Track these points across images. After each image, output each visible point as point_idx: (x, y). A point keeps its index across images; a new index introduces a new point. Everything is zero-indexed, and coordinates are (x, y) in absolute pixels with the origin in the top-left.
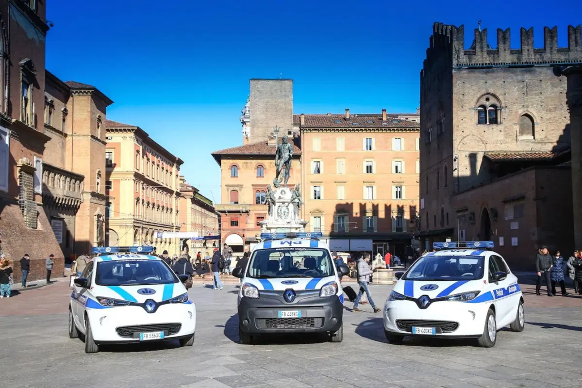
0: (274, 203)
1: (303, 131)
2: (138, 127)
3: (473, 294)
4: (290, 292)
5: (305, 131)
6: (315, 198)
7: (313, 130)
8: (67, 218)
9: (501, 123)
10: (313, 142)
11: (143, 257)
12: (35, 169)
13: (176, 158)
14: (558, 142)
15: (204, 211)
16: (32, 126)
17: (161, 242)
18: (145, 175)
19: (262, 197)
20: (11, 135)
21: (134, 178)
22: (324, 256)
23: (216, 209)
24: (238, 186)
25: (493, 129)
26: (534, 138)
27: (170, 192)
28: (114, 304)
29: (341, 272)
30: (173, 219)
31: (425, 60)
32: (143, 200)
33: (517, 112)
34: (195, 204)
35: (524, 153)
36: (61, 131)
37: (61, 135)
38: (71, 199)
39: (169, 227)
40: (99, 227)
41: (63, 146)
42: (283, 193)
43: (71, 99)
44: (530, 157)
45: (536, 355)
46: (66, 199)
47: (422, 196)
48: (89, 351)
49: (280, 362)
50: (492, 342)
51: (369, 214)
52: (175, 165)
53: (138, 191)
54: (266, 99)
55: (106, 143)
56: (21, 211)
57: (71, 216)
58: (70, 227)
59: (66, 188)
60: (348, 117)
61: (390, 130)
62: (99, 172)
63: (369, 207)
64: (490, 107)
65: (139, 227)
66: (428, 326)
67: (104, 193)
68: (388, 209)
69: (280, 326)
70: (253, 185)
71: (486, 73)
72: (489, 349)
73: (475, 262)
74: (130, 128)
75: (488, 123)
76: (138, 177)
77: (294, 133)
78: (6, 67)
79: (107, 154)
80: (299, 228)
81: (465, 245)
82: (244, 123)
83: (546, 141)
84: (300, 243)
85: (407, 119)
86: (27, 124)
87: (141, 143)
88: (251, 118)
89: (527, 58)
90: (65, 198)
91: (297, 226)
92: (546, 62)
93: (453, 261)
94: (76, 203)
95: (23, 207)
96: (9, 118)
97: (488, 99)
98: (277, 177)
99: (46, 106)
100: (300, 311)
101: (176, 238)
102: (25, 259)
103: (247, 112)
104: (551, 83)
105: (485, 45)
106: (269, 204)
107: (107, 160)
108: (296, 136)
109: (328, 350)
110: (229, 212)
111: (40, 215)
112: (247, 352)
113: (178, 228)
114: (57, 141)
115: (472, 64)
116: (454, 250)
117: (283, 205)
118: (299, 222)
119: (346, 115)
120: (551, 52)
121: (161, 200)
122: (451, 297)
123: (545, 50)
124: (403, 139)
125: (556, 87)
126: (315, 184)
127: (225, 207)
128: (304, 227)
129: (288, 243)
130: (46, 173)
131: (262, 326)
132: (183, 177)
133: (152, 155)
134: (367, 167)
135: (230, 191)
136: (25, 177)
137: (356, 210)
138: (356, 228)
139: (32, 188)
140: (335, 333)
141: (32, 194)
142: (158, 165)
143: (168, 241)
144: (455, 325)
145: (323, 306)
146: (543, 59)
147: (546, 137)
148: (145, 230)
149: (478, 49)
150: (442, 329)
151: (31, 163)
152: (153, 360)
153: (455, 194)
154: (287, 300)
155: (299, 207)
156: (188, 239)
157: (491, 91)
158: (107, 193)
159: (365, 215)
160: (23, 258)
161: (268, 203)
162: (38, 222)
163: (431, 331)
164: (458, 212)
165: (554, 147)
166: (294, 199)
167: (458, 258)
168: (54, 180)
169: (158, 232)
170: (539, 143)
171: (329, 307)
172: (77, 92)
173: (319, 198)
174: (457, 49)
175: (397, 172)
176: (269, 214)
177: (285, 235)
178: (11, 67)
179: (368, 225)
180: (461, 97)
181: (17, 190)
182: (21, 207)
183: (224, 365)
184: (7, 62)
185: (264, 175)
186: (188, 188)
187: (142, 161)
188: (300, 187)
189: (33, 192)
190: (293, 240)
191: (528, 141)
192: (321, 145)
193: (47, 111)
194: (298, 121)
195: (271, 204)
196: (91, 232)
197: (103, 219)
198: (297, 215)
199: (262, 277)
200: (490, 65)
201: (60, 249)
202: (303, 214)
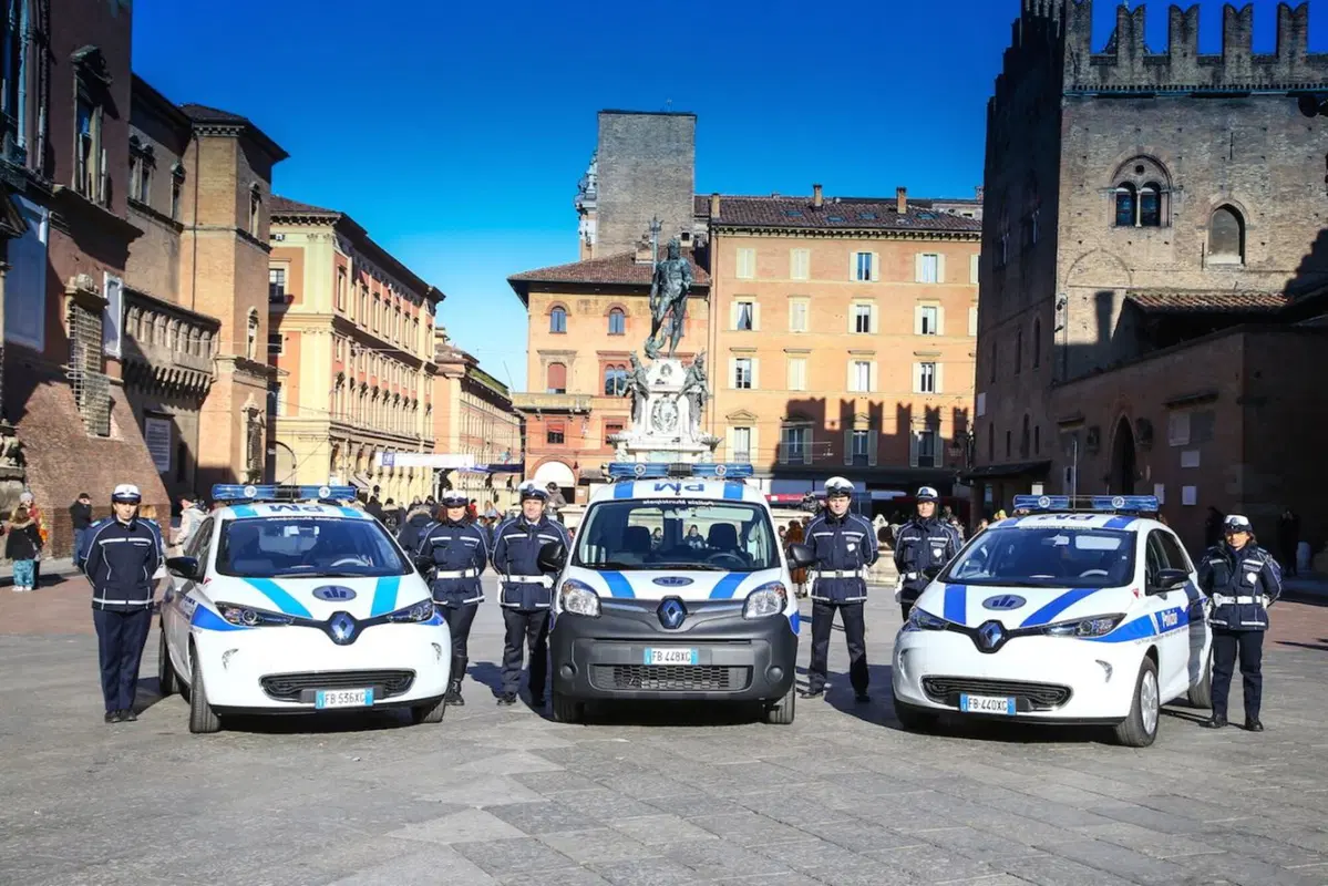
0: (644, 394)
1: (717, 232)
2: (343, 214)
3: (1109, 621)
4: (673, 604)
5: (721, 234)
6: (739, 385)
7: (738, 230)
8: (180, 415)
9: (1168, 225)
10: (739, 259)
11: (330, 512)
12: (106, 302)
13: (427, 286)
14: (1298, 271)
15: (489, 407)
16: (100, 203)
17: (391, 475)
18: (357, 322)
19: (619, 379)
20: (52, 223)
21: (333, 330)
22: (756, 520)
23: (516, 403)
24: (565, 353)
25: (1149, 237)
26: (1243, 261)
27: (412, 362)
28: (257, 620)
29: (795, 559)
30: (417, 424)
31: (1000, 75)
32: (352, 380)
33: (1205, 200)
34: (469, 391)
35: (1218, 294)
36: (170, 216)
37: (169, 228)
38: (190, 371)
39: (410, 442)
40: (253, 438)
41: (175, 252)
42: (666, 371)
43: (192, 145)
44: (1231, 303)
45: (1255, 769)
46: (178, 373)
47: (980, 386)
48: (197, 727)
49: (645, 771)
50: (1148, 736)
51: (861, 425)
52: (425, 302)
53: (340, 359)
54: (634, 158)
55: (271, 248)
56: (73, 397)
57: (189, 411)
58: (187, 436)
59: (180, 347)
60: (818, 204)
61: (912, 235)
62: (254, 312)
63: (862, 409)
64: (1145, 186)
65: (342, 440)
66: (1000, 694)
67: (263, 360)
68: (904, 414)
69: (647, 682)
70: (599, 353)
71: (1141, 107)
72: (1142, 751)
73: (1112, 544)
74: (326, 216)
75: (1138, 224)
76: (343, 327)
77: (696, 237)
78: (41, 64)
79: (273, 273)
80: (701, 452)
81: (1089, 505)
82: (583, 211)
83: (1270, 268)
84: (701, 488)
85: (953, 211)
86: (88, 198)
87: (350, 249)
88: (599, 199)
89: (1235, 75)
90: (176, 369)
91: (697, 447)
92: (1278, 87)
93: (1062, 540)
94: (201, 382)
95: (78, 387)
96: (46, 183)
97: (1140, 170)
98: (654, 334)
99: (136, 159)
100: (696, 651)
101: (424, 468)
102: (81, 505)
103: (591, 187)
104: (1287, 135)
105: (1139, 43)
106: (633, 396)
107: (272, 286)
108: (700, 244)
109: (759, 743)
110: (545, 411)
111: (116, 406)
112: (567, 744)
113: (429, 445)
114: (161, 241)
115: (1107, 87)
116: (1063, 515)
117: (665, 399)
118: (701, 437)
119: (814, 199)
120: (1292, 63)
121: (393, 379)
122: (1055, 627)
123: (1278, 56)
124: (941, 257)
125: (1297, 145)
126: (740, 355)
127: (536, 401)
128: (712, 449)
129: (673, 488)
130: (134, 311)
131: (604, 683)
132: (443, 329)
133: (374, 278)
134: (859, 317)
135: (547, 365)
136: (83, 319)
137: (832, 415)
138: (829, 454)
139: (98, 345)
140: (778, 703)
141: (99, 357)
142: (388, 302)
143: (406, 473)
144: (1061, 692)
145: (749, 640)
146: (1272, 79)
147: (1270, 259)
148: (356, 448)
149: (1122, 52)
150: (1032, 700)
151: (96, 287)
152: (346, 756)
153: (1056, 384)
154: (665, 623)
155: (701, 404)
156: (452, 470)
157: (1150, 150)
158: (273, 360)
159: (852, 427)
160: (77, 502)
161: (630, 393)
162: (112, 421)
163: (1006, 705)
164: (1062, 424)
165: (1290, 283)
166: (690, 387)
167: (1072, 534)
168: (152, 328)
169: (385, 452)
170: (1252, 272)
171: (765, 642)
172: (205, 129)
173: (747, 385)
174: (1075, 51)
175: (925, 331)
176: (633, 418)
177: (667, 470)
178: (52, 65)
179: (856, 448)
180: (1079, 162)
181: (65, 348)
182: (72, 387)
183: (511, 775)
184: (43, 54)
185: (626, 331)
186: (454, 355)
187: (351, 292)
188: (705, 358)
189: (101, 354)
190: (684, 483)
191: (1228, 266)
192: (757, 263)
193: (138, 171)
194: (707, 210)
195: (638, 396)
196: (235, 450)
197: (262, 420)
198: (696, 422)
199: (608, 567)
200: (1150, 91)
201: (160, 483)
202: (710, 419)
